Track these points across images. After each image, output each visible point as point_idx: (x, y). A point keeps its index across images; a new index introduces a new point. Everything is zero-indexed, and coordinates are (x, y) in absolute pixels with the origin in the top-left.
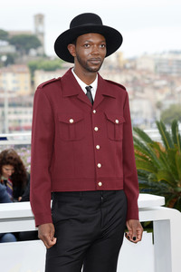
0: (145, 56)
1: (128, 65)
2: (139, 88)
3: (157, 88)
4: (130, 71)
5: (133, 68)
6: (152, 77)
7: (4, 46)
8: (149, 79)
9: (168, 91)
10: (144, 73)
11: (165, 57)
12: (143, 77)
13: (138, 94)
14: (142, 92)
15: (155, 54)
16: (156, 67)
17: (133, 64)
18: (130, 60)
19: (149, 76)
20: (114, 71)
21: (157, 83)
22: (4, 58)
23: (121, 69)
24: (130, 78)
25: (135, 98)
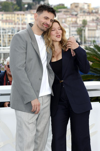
1: (94, 11)
4: (95, 14)
5: (97, 13)
17: (97, 10)
18: (95, 9)
20: (86, 14)
22: (26, 6)
23: (90, 13)
24: (95, 18)
25: (97, 29)
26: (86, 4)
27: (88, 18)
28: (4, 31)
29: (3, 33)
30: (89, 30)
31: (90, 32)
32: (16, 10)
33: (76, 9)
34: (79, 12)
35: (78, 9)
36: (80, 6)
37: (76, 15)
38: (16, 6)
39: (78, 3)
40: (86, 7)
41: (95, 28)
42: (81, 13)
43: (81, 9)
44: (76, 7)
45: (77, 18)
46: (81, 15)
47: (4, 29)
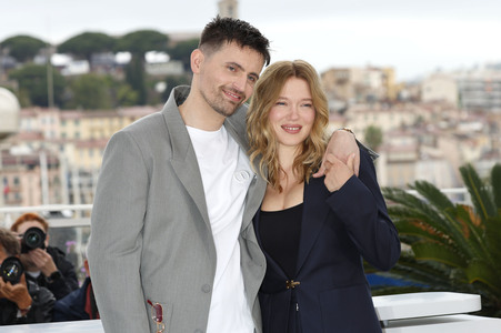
0: (438, 75)
1: (405, 94)
2: (427, 139)
3: (462, 137)
4: (409, 106)
5: (415, 99)
6: (454, 115)
7: (160, 64)
8: (447, 120)
9: (485, 142)
10: (437, 109)
11: (477, 75)
12: (434, 115)
13: (426, 150)
14: (435, 145)
15: (459, 72)
16: (460, 97)
17: (414, 92)
18: (408, 86)
19: (446, 114)
20: (377, 106)
21: (464, 128)
22: (161, 87)
23: (391, 102)
24: (409, 119)
25: (419, 158)
26: (376, 69)
27: (386, 121)
28: (85, 180)
29: (80, 186)
30: (390, 162)
31: (396, 169)
32: (124, 102)
33: (339, 91)
34: (352, 100)
35: (348, 91)
36: (355, 78)
37: (342, 112)
38: (124, 90)
39: (346, 71)
40: (375, 82)
41: (411, 156)
42: (358, 102)
43: (359, 89)
44: (342, 82)
45: (346, 121)
46: (358, 112)
47: (83, 174)
